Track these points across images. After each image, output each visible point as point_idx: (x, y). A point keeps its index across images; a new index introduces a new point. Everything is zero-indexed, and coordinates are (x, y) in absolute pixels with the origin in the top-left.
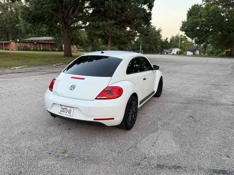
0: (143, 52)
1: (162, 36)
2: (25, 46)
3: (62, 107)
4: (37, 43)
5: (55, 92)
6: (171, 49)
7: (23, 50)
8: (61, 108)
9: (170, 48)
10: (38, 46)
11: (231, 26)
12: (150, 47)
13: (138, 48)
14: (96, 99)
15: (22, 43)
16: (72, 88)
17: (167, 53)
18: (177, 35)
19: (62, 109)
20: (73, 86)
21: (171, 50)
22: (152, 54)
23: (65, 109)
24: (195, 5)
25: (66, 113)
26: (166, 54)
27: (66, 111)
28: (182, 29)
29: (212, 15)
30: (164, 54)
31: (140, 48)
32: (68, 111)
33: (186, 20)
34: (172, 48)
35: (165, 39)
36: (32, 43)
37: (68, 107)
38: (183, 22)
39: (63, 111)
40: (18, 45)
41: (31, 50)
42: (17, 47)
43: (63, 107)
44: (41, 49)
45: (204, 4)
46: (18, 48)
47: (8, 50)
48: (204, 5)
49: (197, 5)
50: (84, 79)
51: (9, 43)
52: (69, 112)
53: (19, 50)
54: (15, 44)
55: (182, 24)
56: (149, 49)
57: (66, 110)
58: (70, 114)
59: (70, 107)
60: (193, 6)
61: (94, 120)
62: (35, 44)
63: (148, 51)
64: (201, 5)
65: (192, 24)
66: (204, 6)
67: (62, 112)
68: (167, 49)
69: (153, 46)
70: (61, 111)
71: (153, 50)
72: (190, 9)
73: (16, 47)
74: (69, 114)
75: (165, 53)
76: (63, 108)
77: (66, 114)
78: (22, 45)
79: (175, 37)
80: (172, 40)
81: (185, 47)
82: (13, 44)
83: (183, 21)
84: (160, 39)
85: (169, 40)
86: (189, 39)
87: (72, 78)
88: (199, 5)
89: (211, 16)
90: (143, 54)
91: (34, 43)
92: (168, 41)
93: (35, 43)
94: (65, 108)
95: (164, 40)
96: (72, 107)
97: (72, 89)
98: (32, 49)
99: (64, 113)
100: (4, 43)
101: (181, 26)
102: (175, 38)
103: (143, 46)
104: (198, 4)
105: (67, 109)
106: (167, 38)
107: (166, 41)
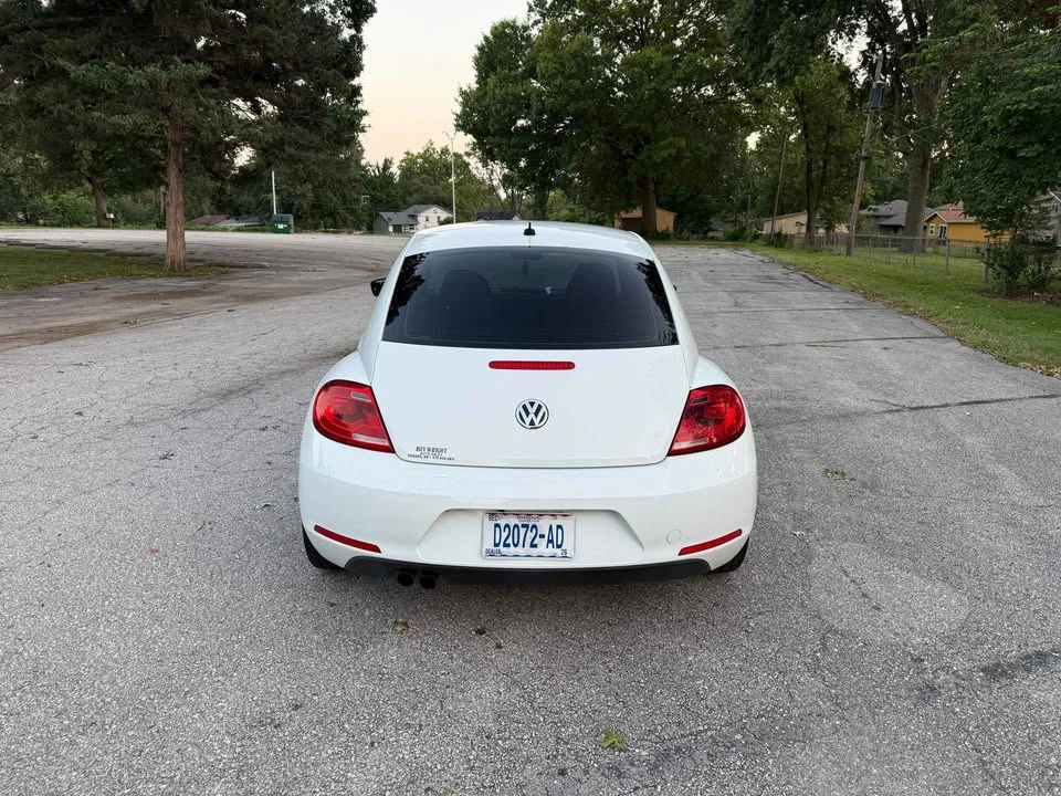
0: (292, 223)
1: (363, 151)
3: (502, 522)
5: (418, 449)
6: (411, 210)
8: (497, 525)
9: (409, 205)
11: (640, 120)
12: (317, 197)
13: (259, 204)
14: (672, 453)
16: (532, 416)
17: (398, 229)
18: (428, 150)
19: (504, 535)
20: (536, 406)
21: (414, 217)
22: (334, 232)
23: (522, 531)
24: (505, 25)
25: (533, 546)
26: (395, 230)
27: (528, 541)
28: (464, 124)
29: (574, 70)
30: (384, 232)
31: (269, 202)
32: (542, 536)
33: (475, 86)
34: (416, 206)
35: (381, 166)
37: (541, 514)
38: (463, 93)
39: (510, 541)
43: (513, 521)
45: (536, 23)
48: (536, 27)
49: (513, 27)
50: (569, 366)
52: (550, 541)
55: (460, 99)
56: (313, 206)
57: (530, 535)
58: (559, 546)
59: (553, 514)
60: (496, 28)
61: (684, 551)
63: (313, 217)
64: (526, 28)
65: (504, 103)
66: (535, 32)
67: (508, 545)
68: (396, 209)
69: (330, 195)
70: (496, 545)
71: (332, 214)
72: (486, 38)
74: (551, 550)
75: (391, 229)
76: (507, 526)
77: (534, 551)
79: (420, 156)
80: (408, 171)
81: (465, 202)
83: (465, 88)
84: (358, 162)
85: (395, 170)
86: (477, 168)
87: (495, 365)
88: (519, 24)
89: (572, 76)
90: (296, 232)
92: (391, 176)
94: (523, 526)
95: (378, 167)
96: (565, 514)
97: (532, 423)
99: (519, 550)
101: (458, 109)
102: (420, 160)
103: (285, 194)
104: (514, 22)
105: (534, 526)
106: (386, 161)
107: (384, 175)
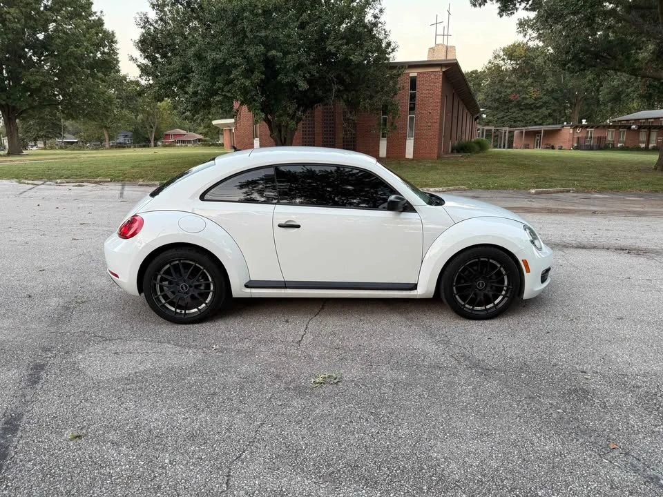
2: (598, 137)
4: (640, 128)
7: (590, 148)
10: (643, 137)
15: (592, 127)
36: (624, 127)
40: (580, 135)
41: (614, 148)
42: (575, 140)
44: (651, 146)
46: (578, 143)
47: (553, 148)
51: (560, 130)
53: (577, 148)
54: (571, 131)
62: (634, 130)
73: (573, 141)
78: (591, 133)
82: (567, 132)
91: (629, 128)
93: (633, 127)
98: (619, 145)
100: (545, 132)
